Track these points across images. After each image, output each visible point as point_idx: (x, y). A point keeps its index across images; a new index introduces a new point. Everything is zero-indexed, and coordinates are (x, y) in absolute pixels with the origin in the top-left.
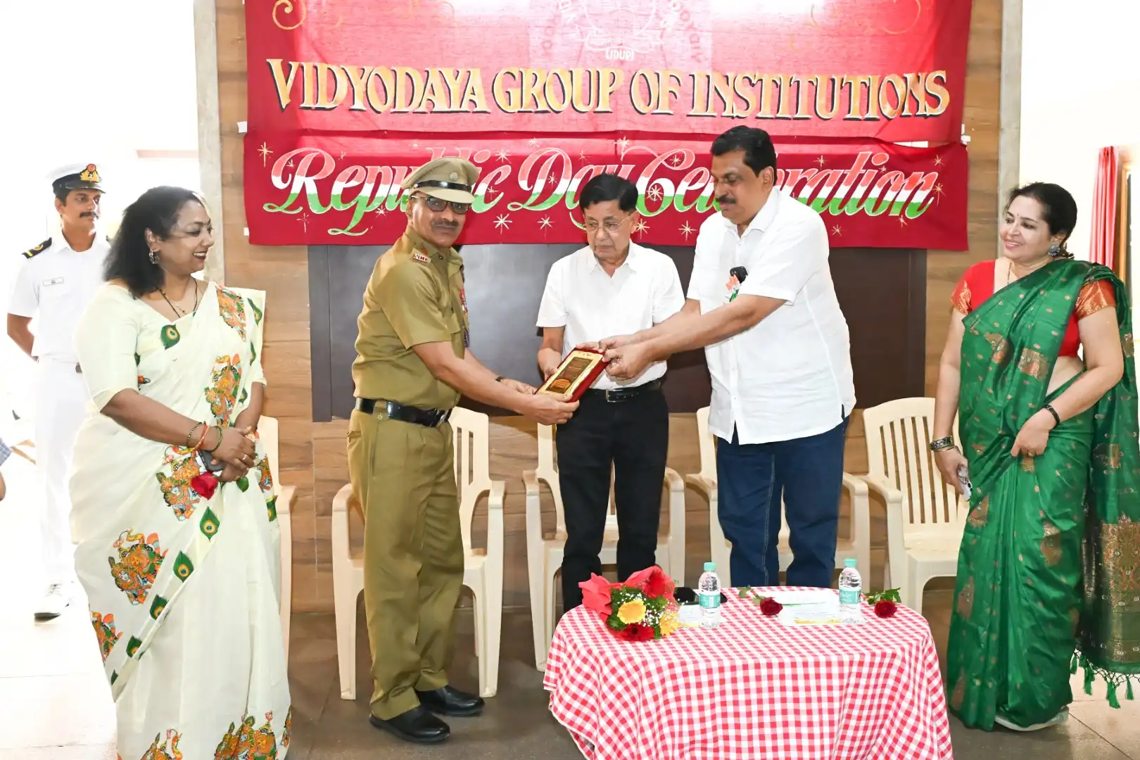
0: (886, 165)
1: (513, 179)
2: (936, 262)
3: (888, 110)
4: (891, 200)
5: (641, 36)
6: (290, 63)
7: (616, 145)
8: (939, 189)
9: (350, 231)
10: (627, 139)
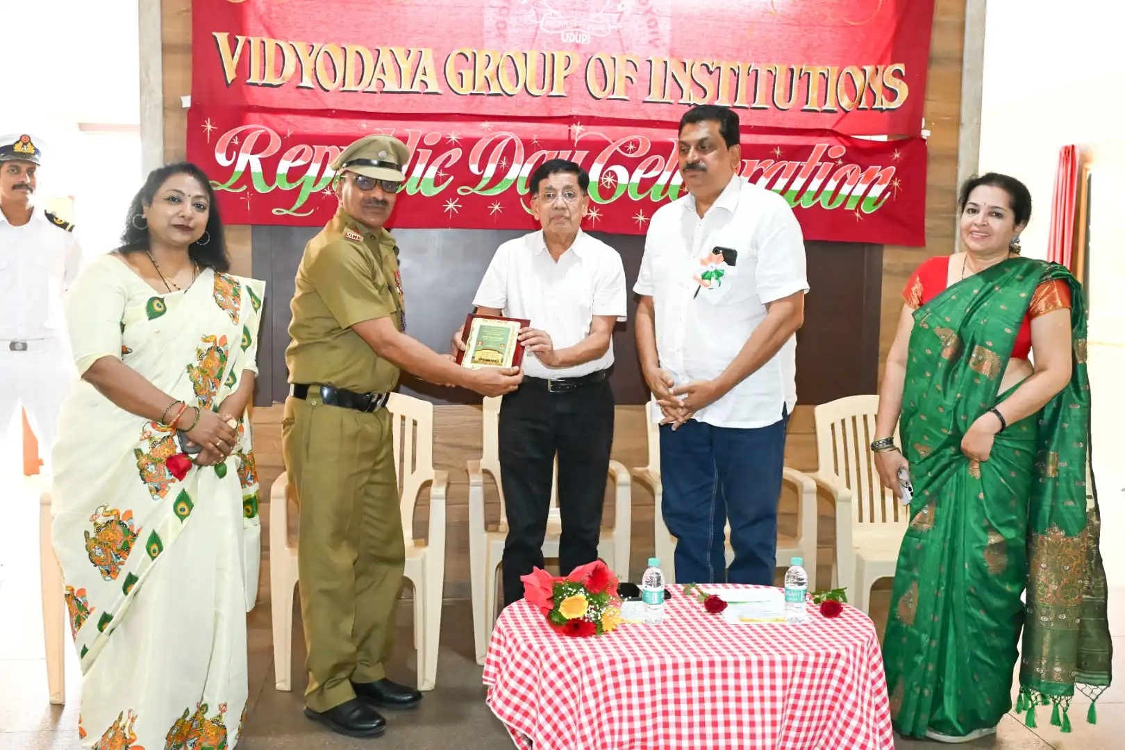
0: (842, 158)
1: (464, 161)
2: (893, 258)
3: (845, 103)
4: (847, 194)
5: (598, 19)
6: (237, 37)
7: (570, 130)
8: (896, 184)
9: (295, 211)
10: (580, 125)
